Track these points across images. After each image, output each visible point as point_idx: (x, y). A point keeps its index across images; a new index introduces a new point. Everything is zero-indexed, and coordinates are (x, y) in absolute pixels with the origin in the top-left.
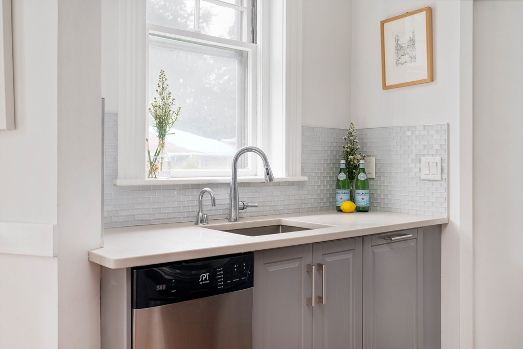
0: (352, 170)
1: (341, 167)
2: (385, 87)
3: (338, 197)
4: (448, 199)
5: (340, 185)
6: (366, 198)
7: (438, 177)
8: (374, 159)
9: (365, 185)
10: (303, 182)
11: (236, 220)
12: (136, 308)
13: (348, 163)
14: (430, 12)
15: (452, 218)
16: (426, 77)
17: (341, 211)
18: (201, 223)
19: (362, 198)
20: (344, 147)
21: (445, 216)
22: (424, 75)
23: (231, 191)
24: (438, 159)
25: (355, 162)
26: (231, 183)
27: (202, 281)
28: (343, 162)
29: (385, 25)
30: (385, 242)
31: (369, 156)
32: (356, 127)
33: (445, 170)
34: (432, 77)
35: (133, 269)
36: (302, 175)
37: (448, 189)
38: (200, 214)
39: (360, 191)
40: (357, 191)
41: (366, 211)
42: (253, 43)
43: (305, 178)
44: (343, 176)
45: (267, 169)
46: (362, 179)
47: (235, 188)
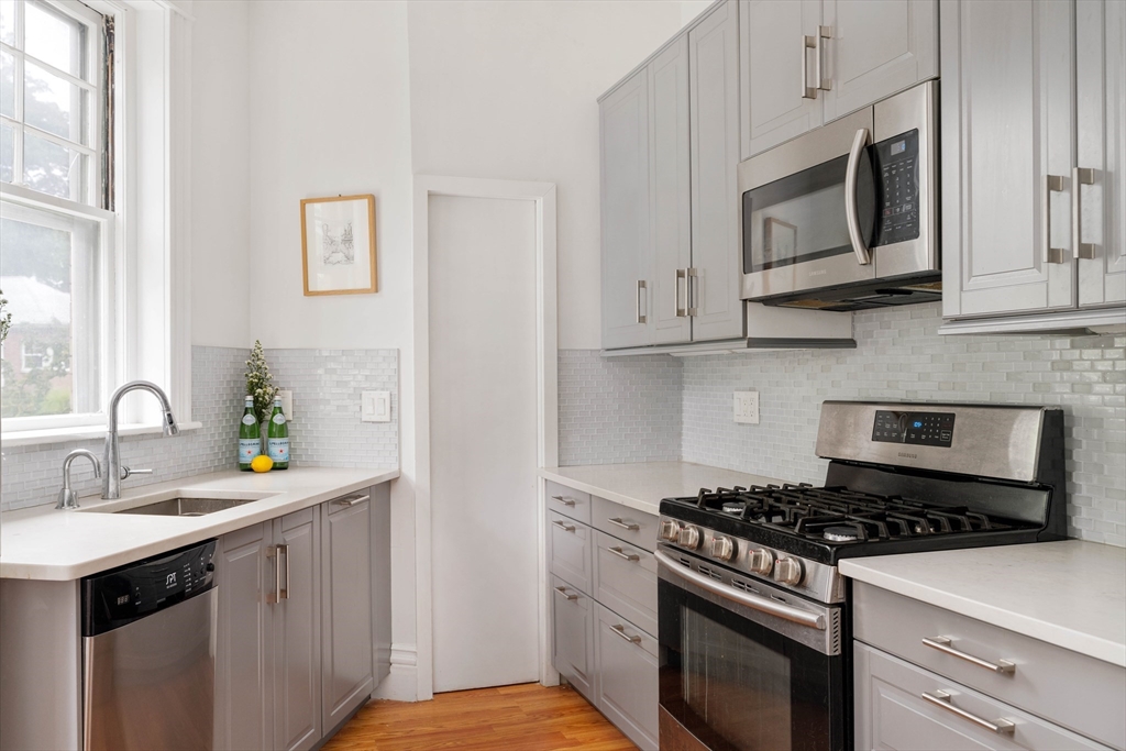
0: (259, 409)
1: (248, 406)
2: (307, 292)
3: (244, 451)
4: (399, 446)
5: (243, 432)
6: (285, 448)
7: (387, 418)
8: (290, 393)
9: (283, 431)
10: (194, 431)
11: (117, 496)
12: (91, 635)
13: (256, 401)
14: (373, 201)
15: (403, 470)
16: (369, 287)
17: (251, 470)
18: (69, 505)
19: (279, 451)
20: (247, 375)
21: (395, 468)
22: (365, 282)
23: (107, 451)
24: (386, 395)
25: (267, 397)
26: (107, 438)
27: (169, 584)
28: (250, 398)
29: (307, 205)
30: (341, 507)
31: (283, 389)
32: (263, 347)
33: (394, 407)
34: (376, 287)
35: (83, 580)
36: (193, 420)
37: (399, 433)
38: (67, 492)
39: (277, 440)
40: (272, 440)
41: (285, 468)
42: (107, 208)
43: (198, 425)
44: (250, 420)
45: (169, 415)
46: (279, 423)
47: (113, 445)
